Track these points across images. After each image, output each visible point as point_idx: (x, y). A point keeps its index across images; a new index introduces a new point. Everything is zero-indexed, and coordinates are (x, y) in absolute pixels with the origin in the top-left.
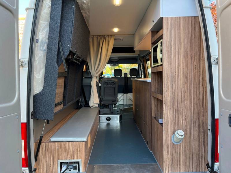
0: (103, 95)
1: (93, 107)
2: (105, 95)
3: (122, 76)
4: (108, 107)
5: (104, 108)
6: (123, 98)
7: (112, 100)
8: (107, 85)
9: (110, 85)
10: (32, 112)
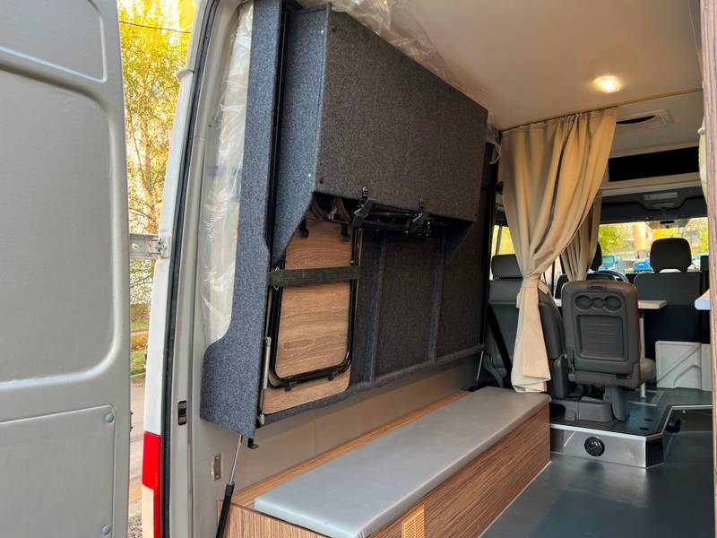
0: (573, 346)
1: (524, 389)
2: (581, 347)
3: (691, 268)
4: (602, 399)
5: (584, 398)
6: (697, 363)
7: (616, 371)
8: (589, 307)
9: (601, 307)
10: (180, 403)
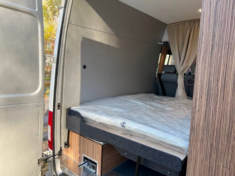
10: (58, 104)
